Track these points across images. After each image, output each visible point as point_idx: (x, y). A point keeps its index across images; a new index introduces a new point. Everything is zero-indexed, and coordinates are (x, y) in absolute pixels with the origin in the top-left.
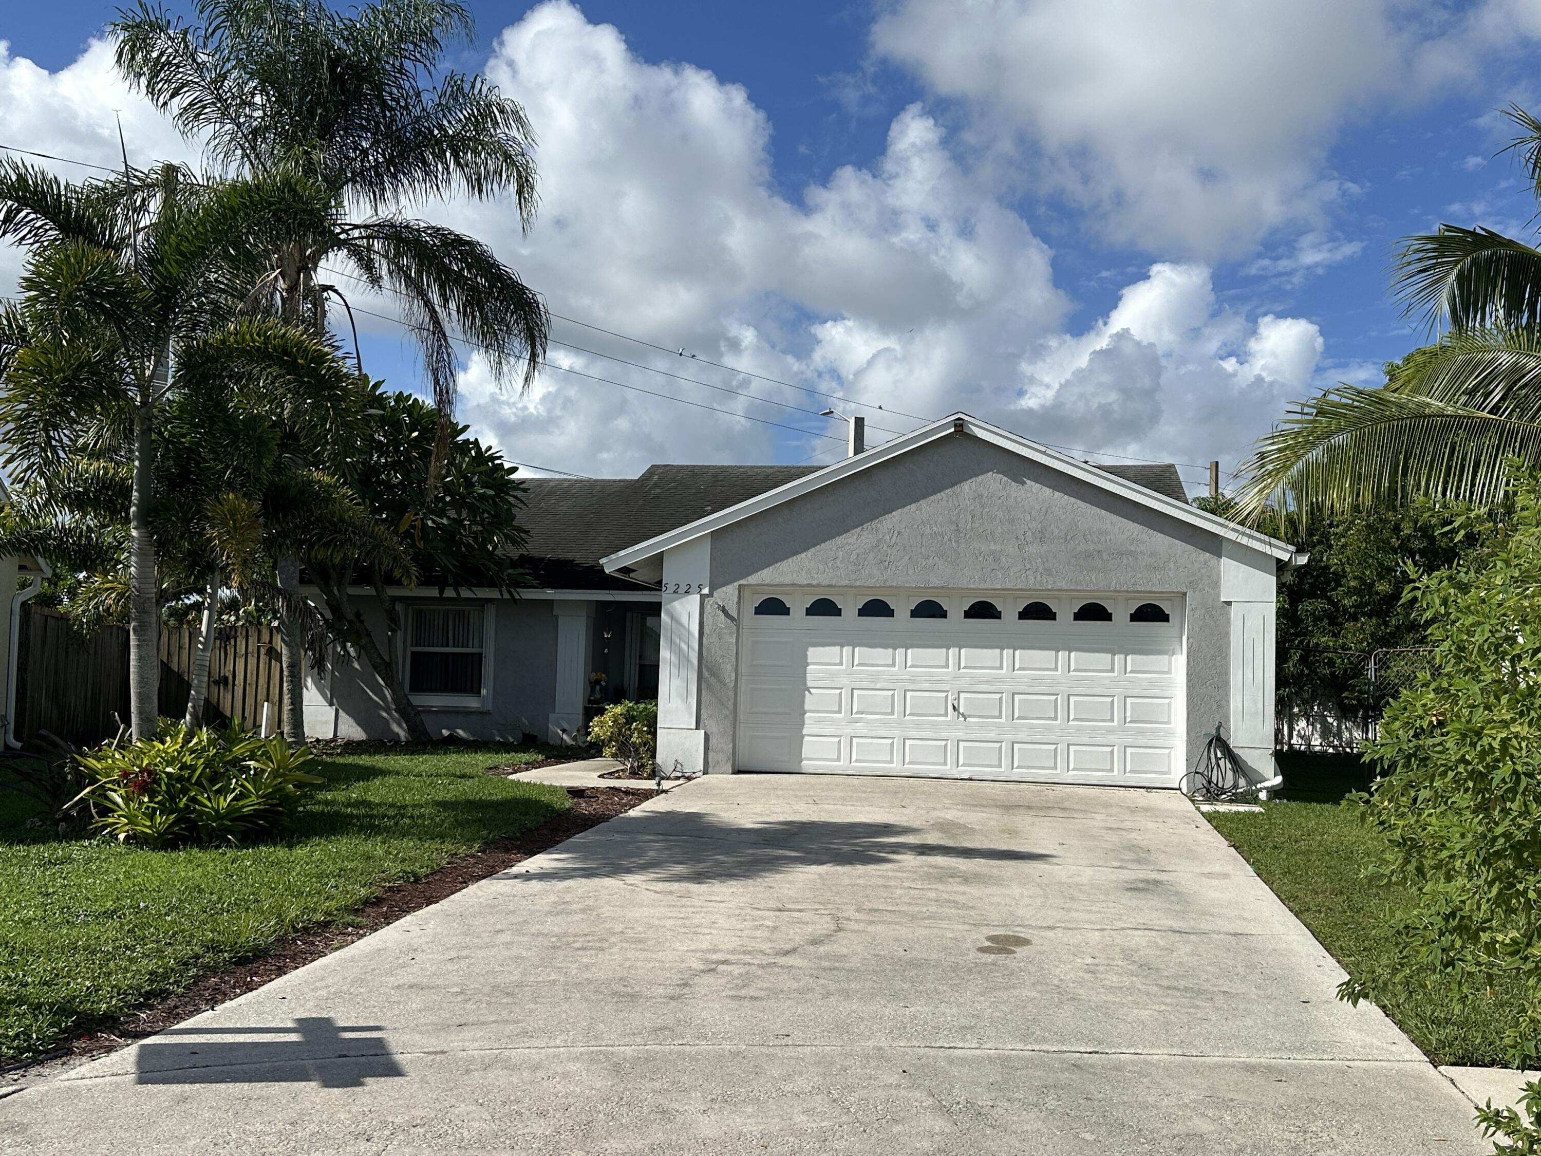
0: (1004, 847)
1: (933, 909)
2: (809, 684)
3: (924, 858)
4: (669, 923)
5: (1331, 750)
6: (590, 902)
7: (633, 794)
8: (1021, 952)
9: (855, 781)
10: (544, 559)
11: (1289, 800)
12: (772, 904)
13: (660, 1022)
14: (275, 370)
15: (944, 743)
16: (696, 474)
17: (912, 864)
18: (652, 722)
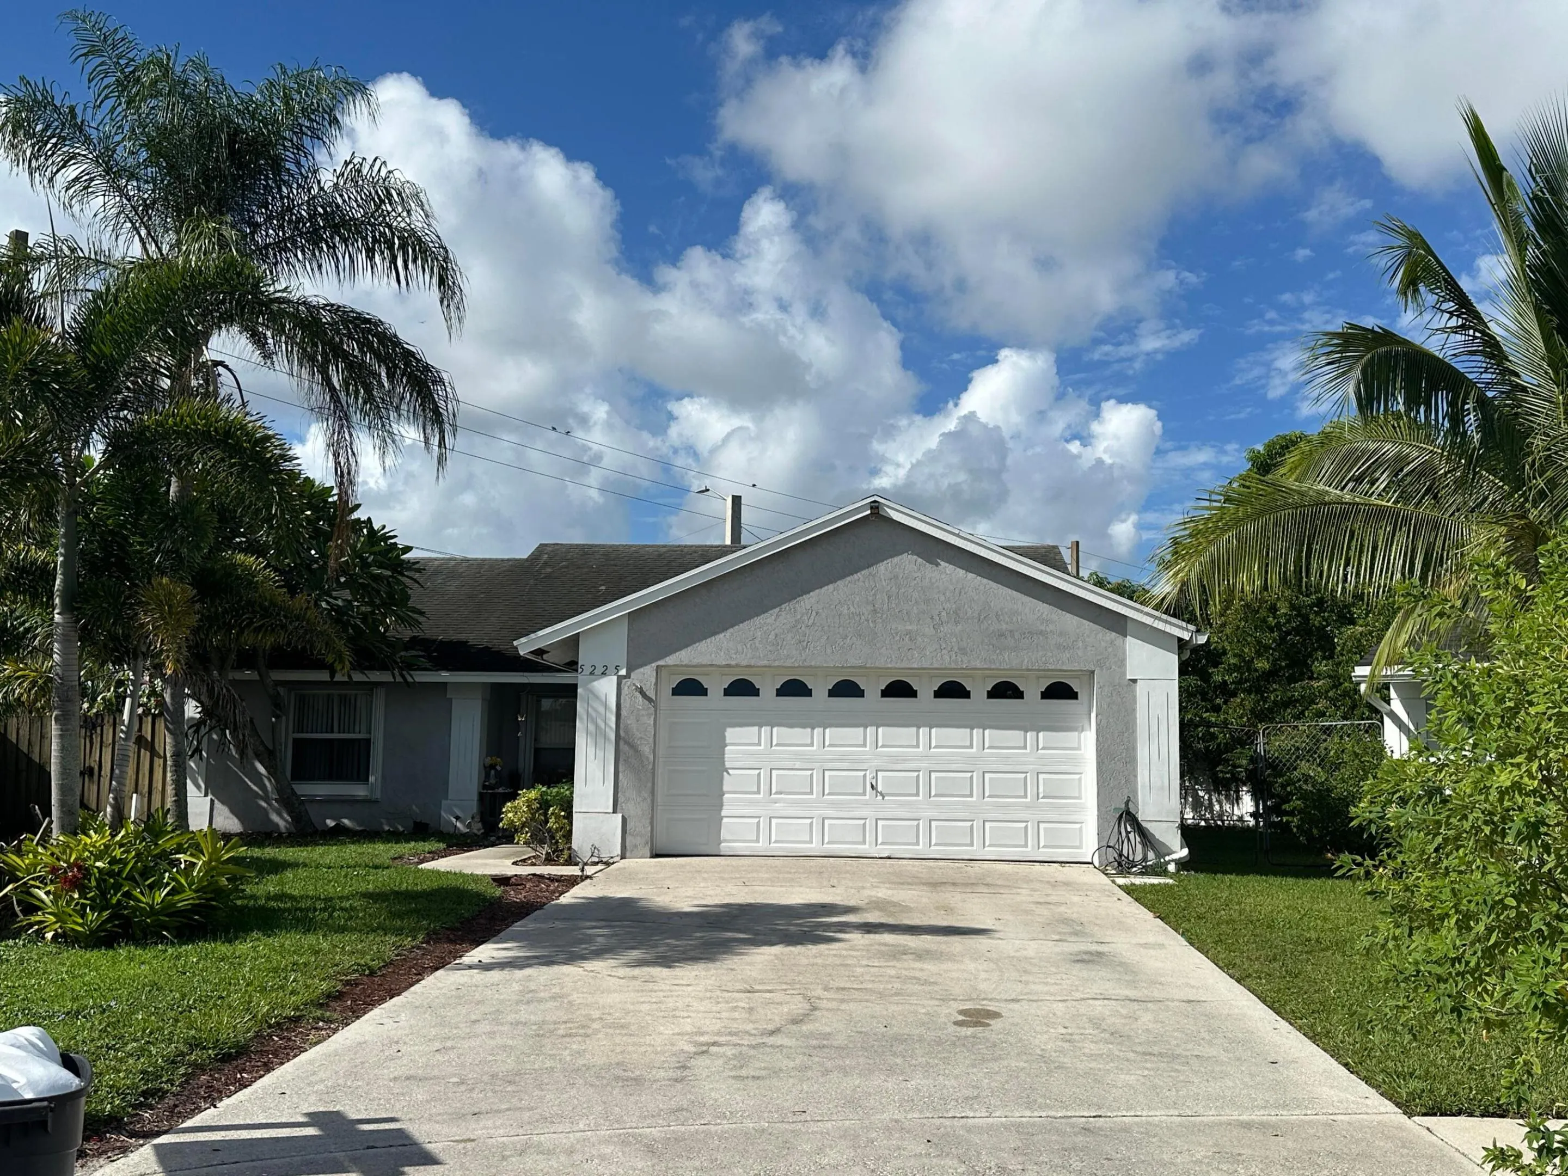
0: (945, 924)
1: (897, 985)
2: (728, 764)
3: (872, 936)
4: (645, 1007)
5: (1203, 823)
6: (556, 990)
7: (557, 881)
8: (995, 1024)
9: (778, 862)
10: (435, 641)
11: (1196, 872)
12: (739, 986)
13: (673, 1104)
14: (218, 453)
15: (862, 822)
16: (587, 553)
17: (862, 942)
18: (567, 805)
